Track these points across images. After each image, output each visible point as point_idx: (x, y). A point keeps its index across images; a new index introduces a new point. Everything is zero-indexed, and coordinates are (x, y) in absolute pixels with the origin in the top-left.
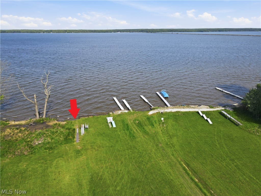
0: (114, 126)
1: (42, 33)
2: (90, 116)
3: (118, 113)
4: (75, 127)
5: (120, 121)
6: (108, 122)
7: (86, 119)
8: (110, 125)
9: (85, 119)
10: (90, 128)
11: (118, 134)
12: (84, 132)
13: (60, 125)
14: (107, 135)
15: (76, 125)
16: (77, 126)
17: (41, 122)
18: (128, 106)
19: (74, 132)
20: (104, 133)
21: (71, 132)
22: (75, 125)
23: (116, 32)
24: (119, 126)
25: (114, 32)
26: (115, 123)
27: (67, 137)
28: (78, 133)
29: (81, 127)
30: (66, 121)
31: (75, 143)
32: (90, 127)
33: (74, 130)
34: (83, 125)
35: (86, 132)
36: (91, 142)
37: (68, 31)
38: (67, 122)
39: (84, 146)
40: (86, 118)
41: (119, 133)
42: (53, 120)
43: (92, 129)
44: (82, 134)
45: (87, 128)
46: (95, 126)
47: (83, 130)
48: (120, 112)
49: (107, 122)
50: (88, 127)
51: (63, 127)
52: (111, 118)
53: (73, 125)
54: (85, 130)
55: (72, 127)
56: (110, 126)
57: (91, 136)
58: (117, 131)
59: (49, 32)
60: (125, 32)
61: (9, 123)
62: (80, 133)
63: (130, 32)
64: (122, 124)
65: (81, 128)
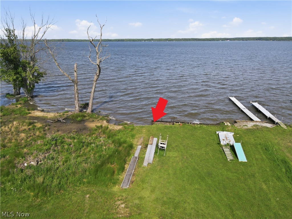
0: (242, 157)
1: (143, 41)
2: (177, 122)
3: (246, 126)
4: (134, 142)
5: (256, 148)
6: (223, 143)
7: (166, 128)
8: (227, 151)
9: (165, 126)
10: (170, 151)
11: (261, 189)
12: (154, 157)
13: (108, 130)
14: (219, 183)
15: (139, 135)
16: (142, 139)
17: (79, 119)
18: (268, 114)
19: (129, 154)
20: (209, 174)
21: (119, 153)
22: (137, 136)
23: (224, 40)
24: (257, 159)
25: (223, 40)
26: (244, 151)
27: (103, 164)
28: (136, 157)
29: (150, 143)
30: (122, 125)
31: (116, 189)
32: (173, 148)
33: (131, 147)
34: (155, 139)
35: (157, 159)
36: (165, 199)
37: (169, 39)
38: (124, 127)
39: (138, 208)
40: (168, 125)
41: (264, 187)
42: (101, 119)
43: (176, 154)
44: (145, 164)
45: (162, 149)
46: (184, 146)
47: (151, 151)
48: (250, 125)
49: (219, 143)
50: (165, 146)
51: (111, 135)
52: (230, 135)
53: (133, 136)
54: (156, 152)
55: (128, 139)
56: (229, 156)
57: (169, 174)
58: (253, 176)
59: (150, 41)
60: (236, 41)
61: (30, 113)
62: (141, 159)
63: (243, 40)
64: (264, 157)
65: (149, 146)
